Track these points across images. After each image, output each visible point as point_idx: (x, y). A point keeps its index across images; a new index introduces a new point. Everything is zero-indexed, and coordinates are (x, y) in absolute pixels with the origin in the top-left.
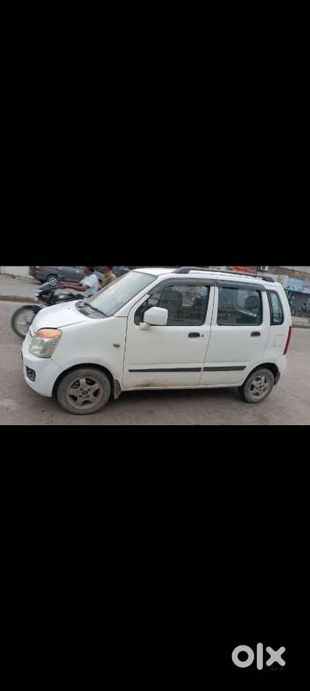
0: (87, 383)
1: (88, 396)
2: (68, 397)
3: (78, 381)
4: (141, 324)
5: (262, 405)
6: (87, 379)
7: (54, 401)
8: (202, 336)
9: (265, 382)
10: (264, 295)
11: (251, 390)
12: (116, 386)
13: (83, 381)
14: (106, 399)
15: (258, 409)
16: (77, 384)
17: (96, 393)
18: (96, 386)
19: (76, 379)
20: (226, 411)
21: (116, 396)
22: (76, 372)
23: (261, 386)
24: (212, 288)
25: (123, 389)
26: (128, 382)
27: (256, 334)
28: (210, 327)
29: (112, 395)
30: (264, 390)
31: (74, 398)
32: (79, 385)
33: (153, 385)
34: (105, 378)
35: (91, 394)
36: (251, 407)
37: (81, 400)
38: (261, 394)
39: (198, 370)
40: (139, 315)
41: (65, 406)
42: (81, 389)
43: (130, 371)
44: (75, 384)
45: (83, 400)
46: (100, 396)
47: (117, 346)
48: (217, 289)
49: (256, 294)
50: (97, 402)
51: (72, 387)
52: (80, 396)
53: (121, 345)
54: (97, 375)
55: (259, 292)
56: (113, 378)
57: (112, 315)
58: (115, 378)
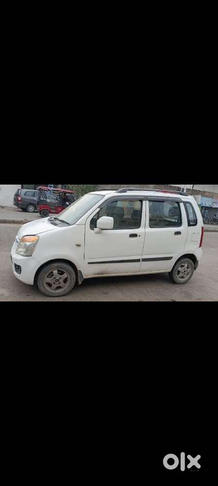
0: (58, 273)
1: (60, 283)
2: (45, 284)
3: (52, 272)
4: (95, 229)
5: (186, 285)
6: (58, 271)
7: (35, 287)
8: (140, 236)
9: (188, 268)
10: (182, 205)
11: (178, 274)
12: (79, 274)
13: (55, 272)
14: (73, 284)
15: (184, 288)
16: (51, 274)
17: (65, 281)
18: (65, 275)
19: (50, 271)
20: (161, 290)
21: (80, 283)
22: (50, 266)
23: (185, 271)
24: (144, 202)
25: (85, 277)
26: (88, 272)
27: (178, 233)
28: (145, 229)
29: (77, 282)
30: (188, 274)
31: (50, 285)
32: (53, 275)
33: (107, 273)
34: (71, 269)
35: (61, 281)
36: (179, 286)
37: (54, 286)
38: (186, 277)
39: (138, 261)
40: (93, 223)
41: (43, 290)
42: (55, 278)
43: (89, 263)
44: (49, 274)
45: (56, 286)
46: (68, 283)
47: (78, 245)
48: (147, 202)
49: (176, 205)
50: (66, 287)
51: (47, 277)
52: (54, 283)
53: (81, 244)
54: (65, 267)
55: (178, 203)
56: (77, 269)
57: (74, 224)
58: (78, 269)
